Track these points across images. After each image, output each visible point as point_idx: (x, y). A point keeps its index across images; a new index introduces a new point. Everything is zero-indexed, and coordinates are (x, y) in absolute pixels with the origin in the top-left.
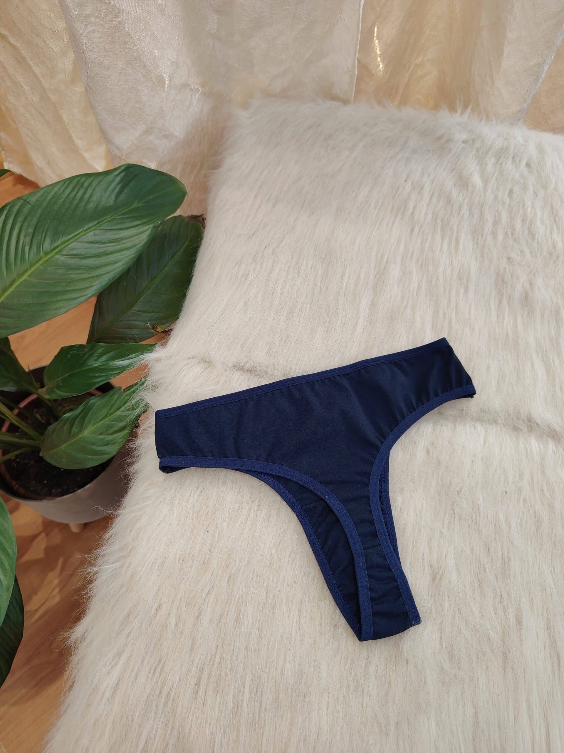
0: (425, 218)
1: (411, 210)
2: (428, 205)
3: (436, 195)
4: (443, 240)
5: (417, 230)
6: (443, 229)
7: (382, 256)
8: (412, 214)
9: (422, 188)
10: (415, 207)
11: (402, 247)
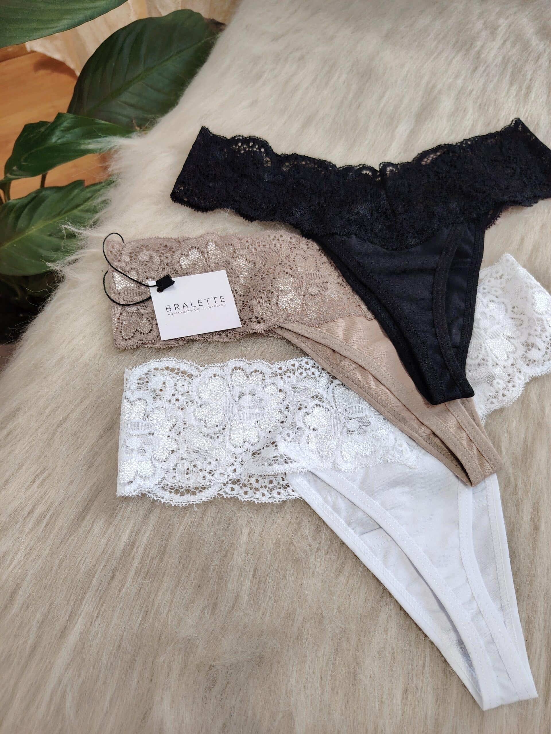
0: (494, 60)
1: (477, 48)
2: (499, 48)
3: (511, 39)
4: (511, 84)
5: (481, 69)
6: (513, 75)
7: (434, 86)
8: (479, 53)
9: (496, 29)
10: (482, 47)
11: (460, 82)
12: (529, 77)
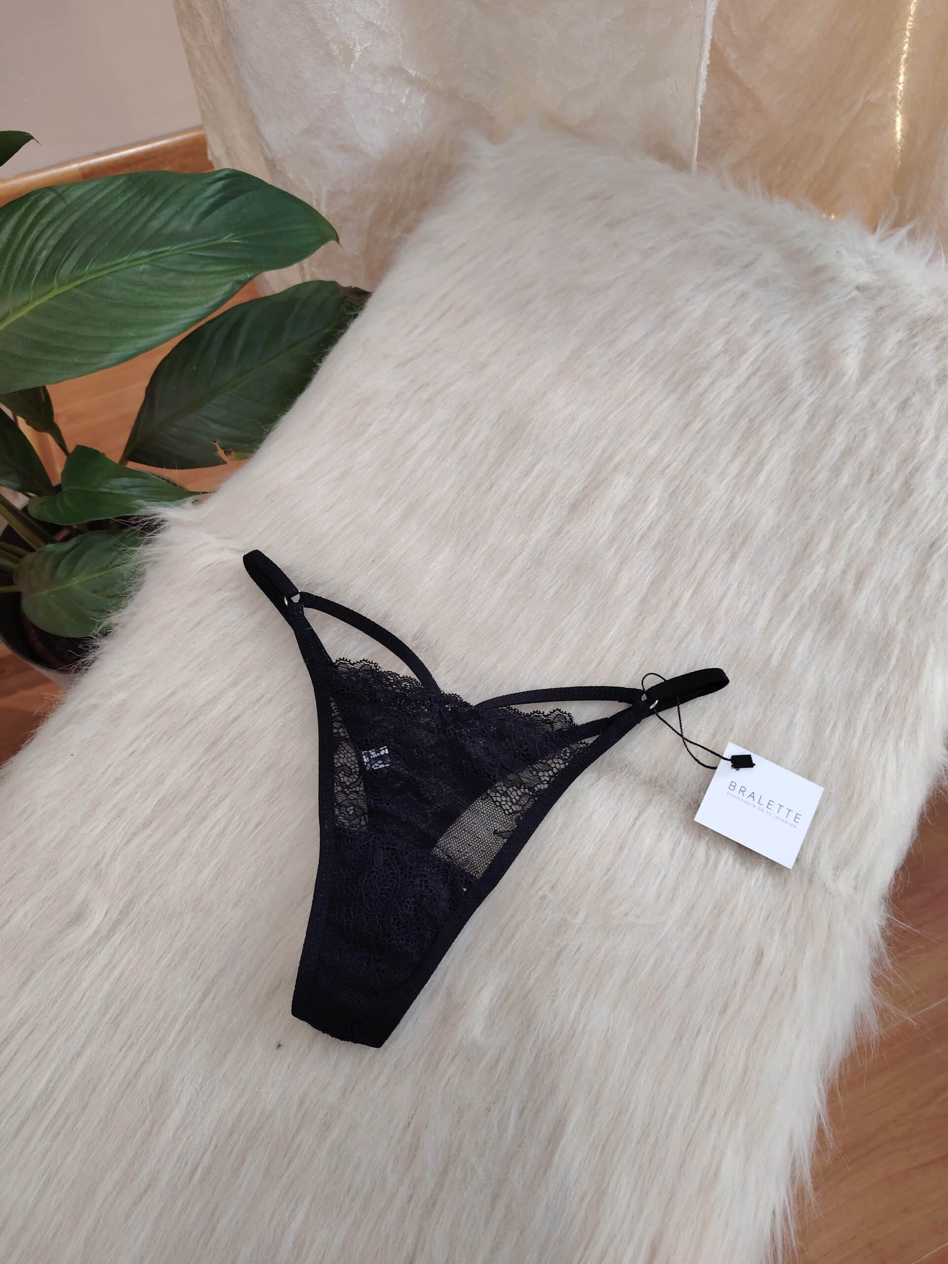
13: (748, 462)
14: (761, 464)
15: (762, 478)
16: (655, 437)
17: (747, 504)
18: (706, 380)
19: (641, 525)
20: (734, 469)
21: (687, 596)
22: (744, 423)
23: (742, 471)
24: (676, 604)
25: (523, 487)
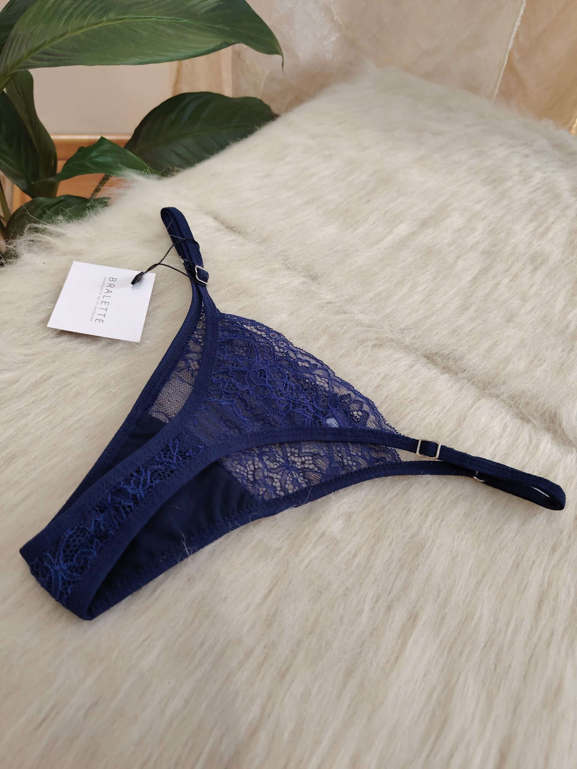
12: (551, 219)
13: (540, 226)
14: (548, 229)
15: (550, 235)
16: (479, 202)
17: (541, 246)
18: (509, 184)
19: (472, 239)
20: (532, 226)
21: (505, 281)
22: (535, 207)
23: (537, 228)
24: (497, 284)
25: (391, 206)
